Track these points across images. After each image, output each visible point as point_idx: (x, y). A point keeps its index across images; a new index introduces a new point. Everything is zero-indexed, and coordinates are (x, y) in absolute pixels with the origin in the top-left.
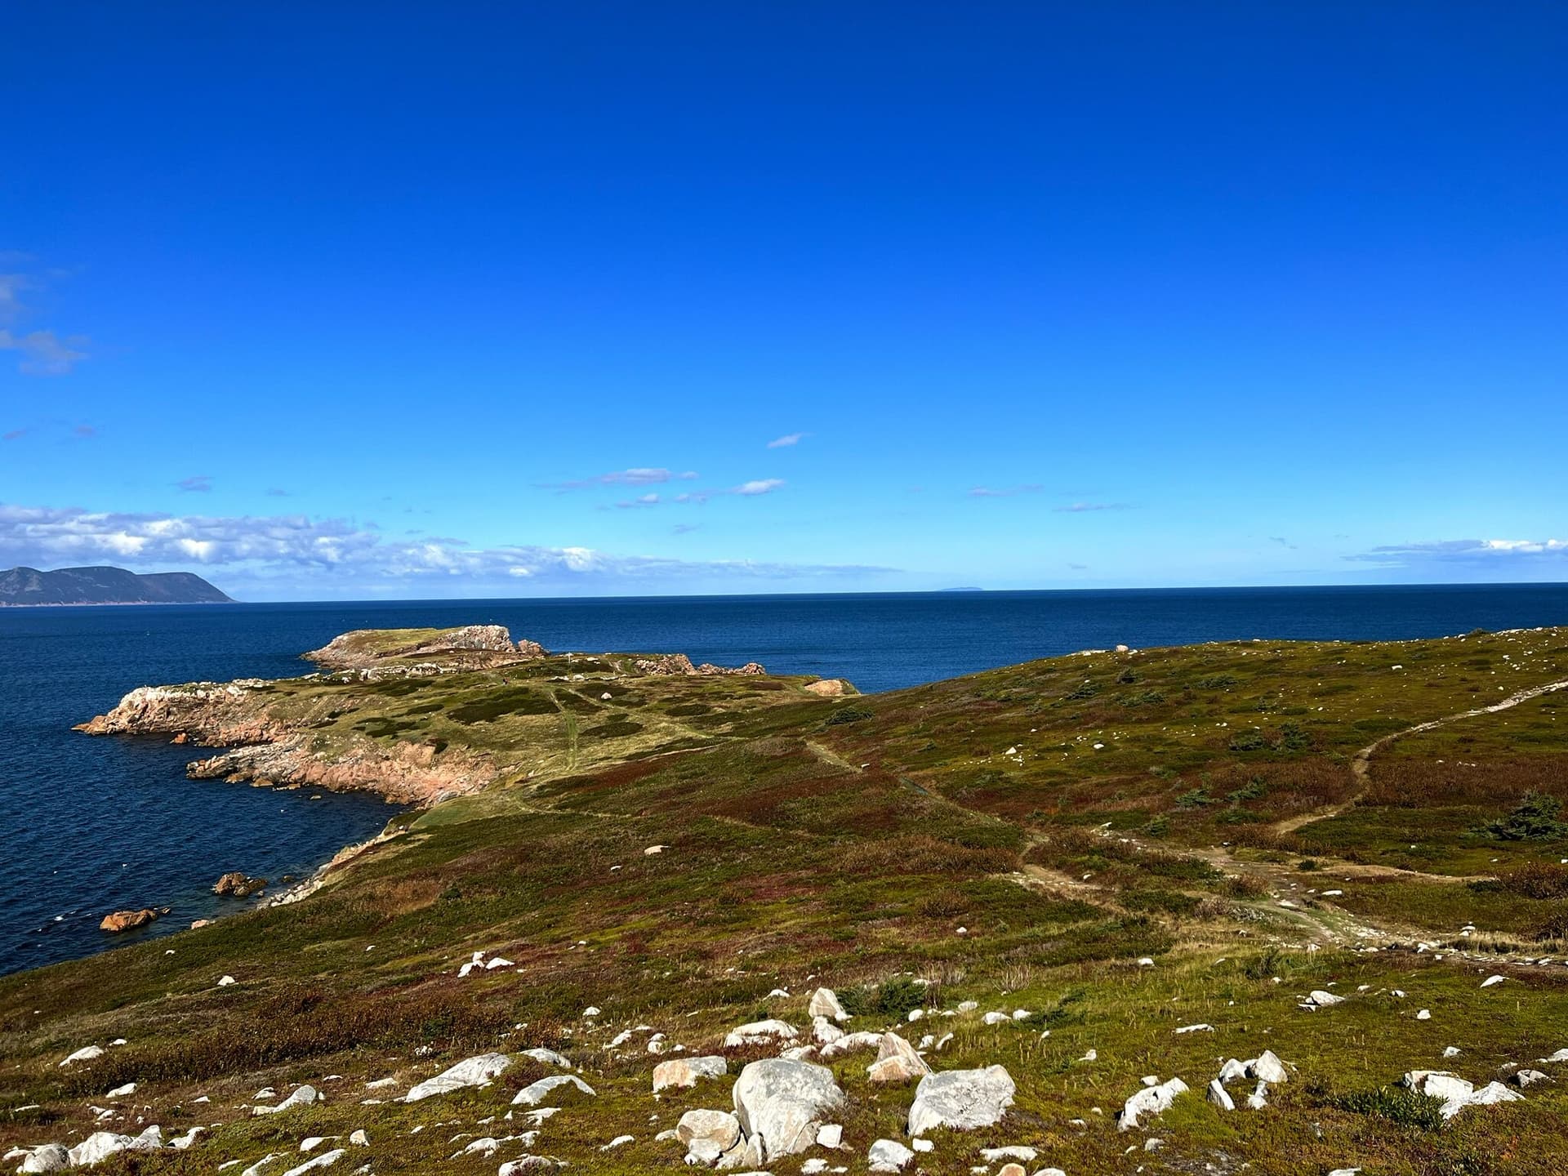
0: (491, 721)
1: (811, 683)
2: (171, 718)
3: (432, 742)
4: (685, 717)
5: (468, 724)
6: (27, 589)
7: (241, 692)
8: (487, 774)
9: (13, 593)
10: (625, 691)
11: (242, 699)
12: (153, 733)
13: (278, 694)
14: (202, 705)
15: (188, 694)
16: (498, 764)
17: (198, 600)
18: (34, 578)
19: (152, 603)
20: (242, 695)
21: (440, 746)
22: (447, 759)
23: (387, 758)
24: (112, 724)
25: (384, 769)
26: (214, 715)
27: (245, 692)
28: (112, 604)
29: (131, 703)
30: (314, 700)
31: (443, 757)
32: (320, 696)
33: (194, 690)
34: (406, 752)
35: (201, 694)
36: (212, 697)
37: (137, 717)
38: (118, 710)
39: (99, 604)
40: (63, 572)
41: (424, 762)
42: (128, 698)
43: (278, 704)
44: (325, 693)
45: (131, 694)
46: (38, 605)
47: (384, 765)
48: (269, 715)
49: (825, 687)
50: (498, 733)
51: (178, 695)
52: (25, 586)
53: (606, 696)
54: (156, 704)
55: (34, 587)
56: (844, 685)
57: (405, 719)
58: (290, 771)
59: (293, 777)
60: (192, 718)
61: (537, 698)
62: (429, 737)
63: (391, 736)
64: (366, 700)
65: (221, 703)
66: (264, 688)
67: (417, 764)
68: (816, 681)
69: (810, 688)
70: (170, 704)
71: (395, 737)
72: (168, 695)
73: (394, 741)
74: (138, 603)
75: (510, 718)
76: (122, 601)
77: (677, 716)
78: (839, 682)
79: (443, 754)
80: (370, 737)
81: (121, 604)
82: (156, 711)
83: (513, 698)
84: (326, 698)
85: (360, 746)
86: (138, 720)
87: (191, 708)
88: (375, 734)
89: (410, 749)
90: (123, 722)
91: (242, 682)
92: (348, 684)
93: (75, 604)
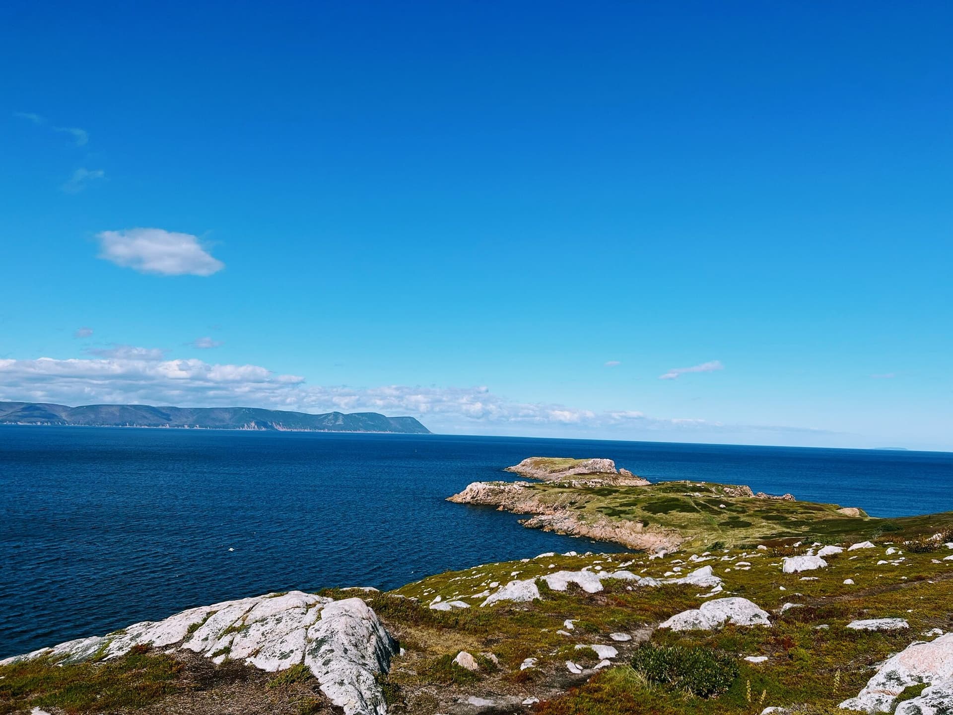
0: (666, 514)
1: (840, 509)
2: (489, 498)
3: (641, 522)
4: (774, 521)
5: (654, 513)
6: (337, 423)
7: (520, 488)
8: (678, 540)
9: (331, 425)
10: (732, 505)
11: (521, 491)
12: (482, 504)
13: (539, 490)
14: (502, 492)
15: (497, 487)
16: (683, 536)
17: (415, 432)
18: (341, 418)
19: (393, 433)
20: (521, 489)
21: (646, 524)
22: (650, 530)
23: (618, 527)
24: (464, 498)
25: (617, 532)
26: (508, 498)
27: (522, 488)
28: (375, 432)
29: (471, 490)
30: (560, 495)
31: (648, 529)
32: (562, 493)
33: (499, 485)
34: (626, 525)
35: (502, 487)
36: (507, 489)
37: (475, 496)
38: (465, 491)
39: (369, 432)
40: (353, 415)
41: (638, 531)
42: (469, 487)
43: (542, 495)
44: (565, 492)
45: (471, 485)
46: (341, 432)
47: (617, 530)
48: (539, 500)
49: (849, 512)
50: (673, 520)
51: (492, 487)
52: (336, 422)
53: (722, 506)
54: (482, 491)
55: (340, 422)
56: (860, 512)
57: (620, 508)
58: (571, 529)
59: (574, 532)
60: (498, 499)
61: (685, 504)
62: (638, 518)
63: (618, 517)
64: (588, 497)
65: (511, 492)
66: (530, 487)
67: (634, 532)
68: (843, 508)
69: (840, 511)
70: (489, 491)
71: (620, 517)
72: (488, 487)
73: (620, 519)
74: (387, 433)
75: (674, 512)
76: (379, 431)
77: (770, 520)
78: (857, 510)
79: (647, 528)
80: (607, 516)
81: (379, 433)
82: (482, 494)
83: (672, 503)
84: (565, 494)
85: (603, 520)
86: (475, 498)
87: (497, 494)
88: (610, 515)
89: (628, 524)
90: (468, 499)
91: (519, 483)
92: (567, 488)
93: (358, 432)
